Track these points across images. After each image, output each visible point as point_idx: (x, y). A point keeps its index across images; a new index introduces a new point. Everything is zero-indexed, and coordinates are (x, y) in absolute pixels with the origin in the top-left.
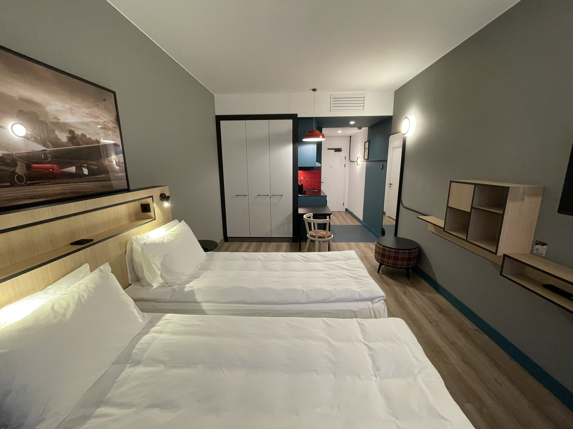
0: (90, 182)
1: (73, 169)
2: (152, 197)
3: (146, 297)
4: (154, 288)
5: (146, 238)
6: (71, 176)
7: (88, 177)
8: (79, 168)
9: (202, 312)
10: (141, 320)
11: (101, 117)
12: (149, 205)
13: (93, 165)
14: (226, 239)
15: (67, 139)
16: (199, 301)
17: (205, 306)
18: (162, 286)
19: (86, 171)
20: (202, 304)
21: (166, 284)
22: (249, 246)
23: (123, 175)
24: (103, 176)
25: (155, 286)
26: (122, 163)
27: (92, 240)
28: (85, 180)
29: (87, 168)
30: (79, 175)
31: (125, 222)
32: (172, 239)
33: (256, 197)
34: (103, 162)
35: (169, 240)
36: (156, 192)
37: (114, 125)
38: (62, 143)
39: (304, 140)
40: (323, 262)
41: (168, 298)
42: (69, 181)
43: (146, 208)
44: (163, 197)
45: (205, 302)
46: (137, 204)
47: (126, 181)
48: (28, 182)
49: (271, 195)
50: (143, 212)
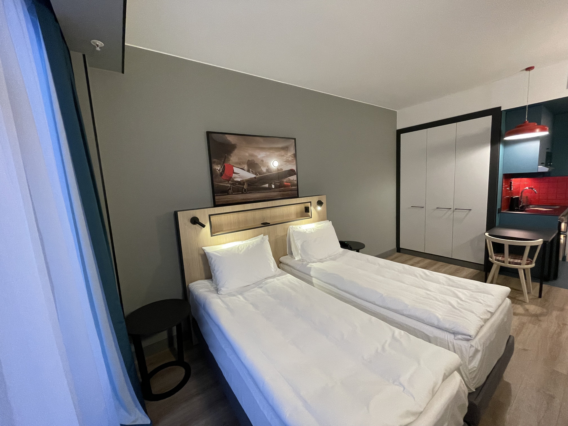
0: (275, 192)
1: (267, 185)
2: (310, 202)
3: (290, 263)
4: (295, 260)
5: (299, 228)
6: (265, 189)
7: (274, 190)
8: (270, 185)
9: (310, 283)
10: (273, 270)
11: (285, 155)
12: (308, 207)
13: (277, 182)
14: (399, 249)
15: (266, 170)
16: (312, 275)
17: (314, 280)
18: (299, 260)
19: (273, 186)
20: (313, 279)
21: (302, 260)
22: (419, 262)
23: (295, 188)
24: (282, 189)
25: (297, 259)
26: (295, 181)
27: (270, 223)
28: (272, 191)
29: (274, 184)
30: (270, 188)
31: (293, 217)
32: (313, 232)
33: (435, 210)
34: (283, 181)
35: (310, 232)
36: (315, 200)
37: (293, 158)
38: (263, 172)
39: (507, 138)
40: (444, 284)
41: (298, 268)
42: (264, 191)
43: (307, 210)
44: (320, 203)
45: (315, 278)
46: (303, 206)
47: (297, 192)
48: (233, 193)
49: (454, 209)
50: (305, 212)
